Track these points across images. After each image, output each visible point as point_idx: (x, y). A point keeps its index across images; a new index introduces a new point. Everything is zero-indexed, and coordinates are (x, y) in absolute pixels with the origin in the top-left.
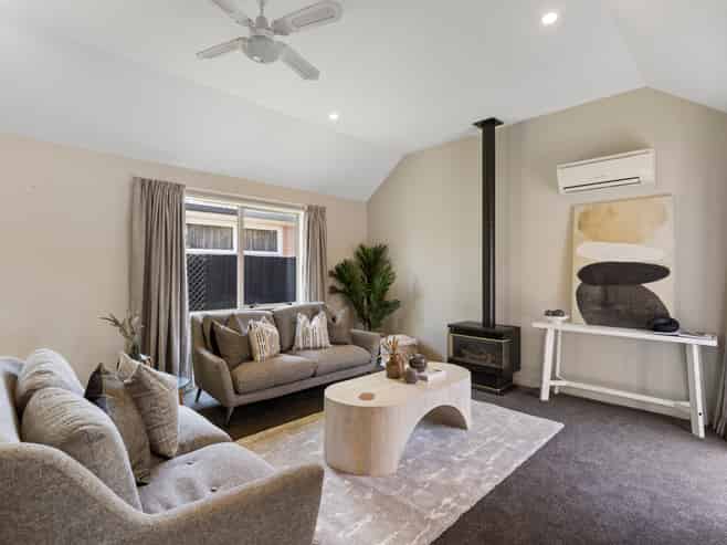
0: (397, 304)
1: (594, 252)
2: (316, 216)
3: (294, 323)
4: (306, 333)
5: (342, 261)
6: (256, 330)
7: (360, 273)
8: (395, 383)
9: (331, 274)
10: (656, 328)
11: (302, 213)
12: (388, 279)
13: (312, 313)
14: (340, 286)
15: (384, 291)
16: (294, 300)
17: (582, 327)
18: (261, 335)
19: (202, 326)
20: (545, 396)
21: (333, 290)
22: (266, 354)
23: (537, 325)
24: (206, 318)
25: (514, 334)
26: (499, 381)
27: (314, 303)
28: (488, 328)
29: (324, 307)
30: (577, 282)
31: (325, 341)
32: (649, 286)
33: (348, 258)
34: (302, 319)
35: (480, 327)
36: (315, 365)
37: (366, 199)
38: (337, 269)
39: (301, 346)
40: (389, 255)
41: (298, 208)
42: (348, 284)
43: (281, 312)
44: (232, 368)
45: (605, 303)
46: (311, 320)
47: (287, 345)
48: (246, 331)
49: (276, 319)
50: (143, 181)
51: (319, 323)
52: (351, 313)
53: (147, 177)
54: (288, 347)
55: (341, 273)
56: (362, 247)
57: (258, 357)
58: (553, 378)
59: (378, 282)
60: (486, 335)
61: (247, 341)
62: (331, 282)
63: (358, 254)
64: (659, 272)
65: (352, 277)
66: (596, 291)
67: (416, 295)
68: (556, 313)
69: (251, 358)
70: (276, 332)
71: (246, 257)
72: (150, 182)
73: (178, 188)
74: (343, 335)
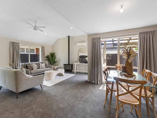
0: (56, 62)
1: (81, 54)
2: (43, 48)
3: (40, 64)
4: (41, 66)
5: (47, 55)
6: (33, 66)
7: (51, 57)
8: (54, 71)
9: (46, 57)
10: (86, 63)
11: (40, 47)
12: (55, 58)
13: (43, 63)
14: (47, 59)
15: (54, 60)
16: (39, 61)
17: (79, 64)
18: (34, 66)
19: (24, 65)
20: (75, 72)
21: (46, 60)
22: (35, 69)
23: (74, 63)
24: (24, 64)
25: (72, 65)
26: (70, 71)
27: (43, 62)
28: (69, 64)
29: (44, 62)
30: (79, 58)
31: (45, 67)
32: (86, 58)
33: (48, 55)
34: (41, 64)
35: (68, 64)
36: (43, 70)
37: (52, 45)
38: (47, 56)
39: (41, 68)
40: (55, 54)
41: (40, 46)
42: (49, 59)
43: (37, 63)
44: (30, 71)
45: (82, 60)
46: (42, 64)
47: (38, 68)
48: (32, 66)
49: (36, 64)
50: (12, 42)
51: (44, 65)
52: (49, 63)
53: (13, 41)
54: (39, 68)
55: (47, 57)
56: (51, 53)
57: (34, 69)
58: (76, 70)
59: (53, 58)
60: (68, 65)
61: (32, 67)
62: (46, 58)
63: (50, 54)
64: (86, 57)
65: (49, 58)
66: (81, 59)
67: (60, 60)
68: (77, 62)
69: (33, 70)
70: (37, 66)
71: (30, 54)
72: (13, 42)
73: (18, 43)
74: (47, 66)
